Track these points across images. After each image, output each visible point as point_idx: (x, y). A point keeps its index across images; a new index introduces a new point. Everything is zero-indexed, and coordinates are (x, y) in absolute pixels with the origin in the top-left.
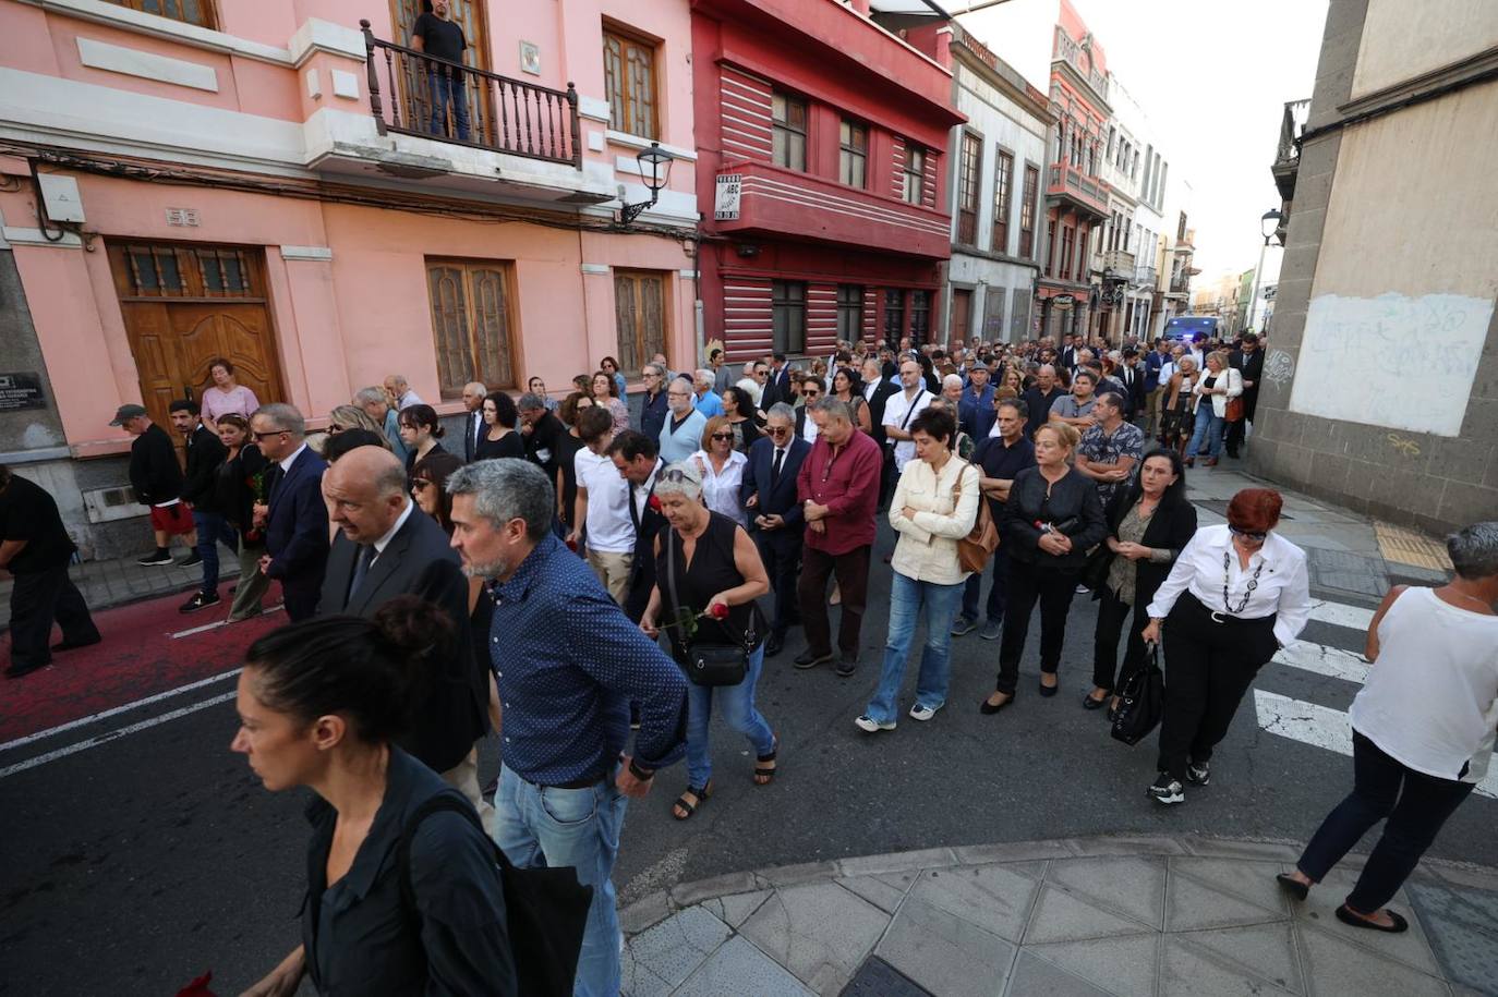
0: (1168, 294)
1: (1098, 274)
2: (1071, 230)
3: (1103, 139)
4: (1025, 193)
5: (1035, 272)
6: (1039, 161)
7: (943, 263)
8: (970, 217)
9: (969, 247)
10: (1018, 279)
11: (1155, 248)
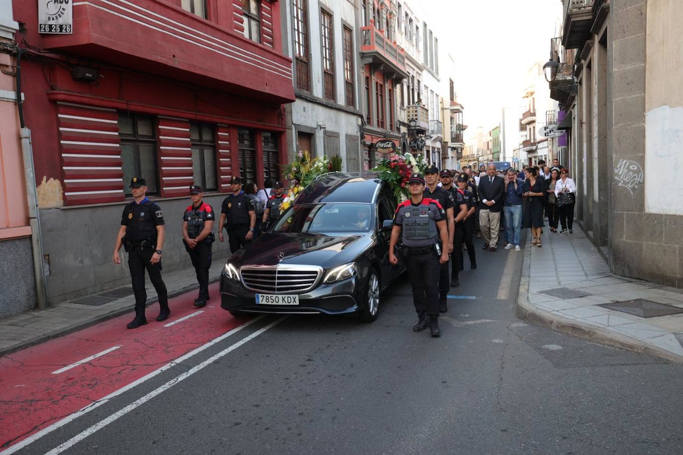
0: (450, 144)
1: (404, 124)
2: (381, 86)
3: (394, 12)
4: (345, 49)
5: (360, 119)
6: (351, 22)
7: (286, 106)
8: (304, 63)
9: (305, 93)
10: (347, 126)
11: (438, 106)
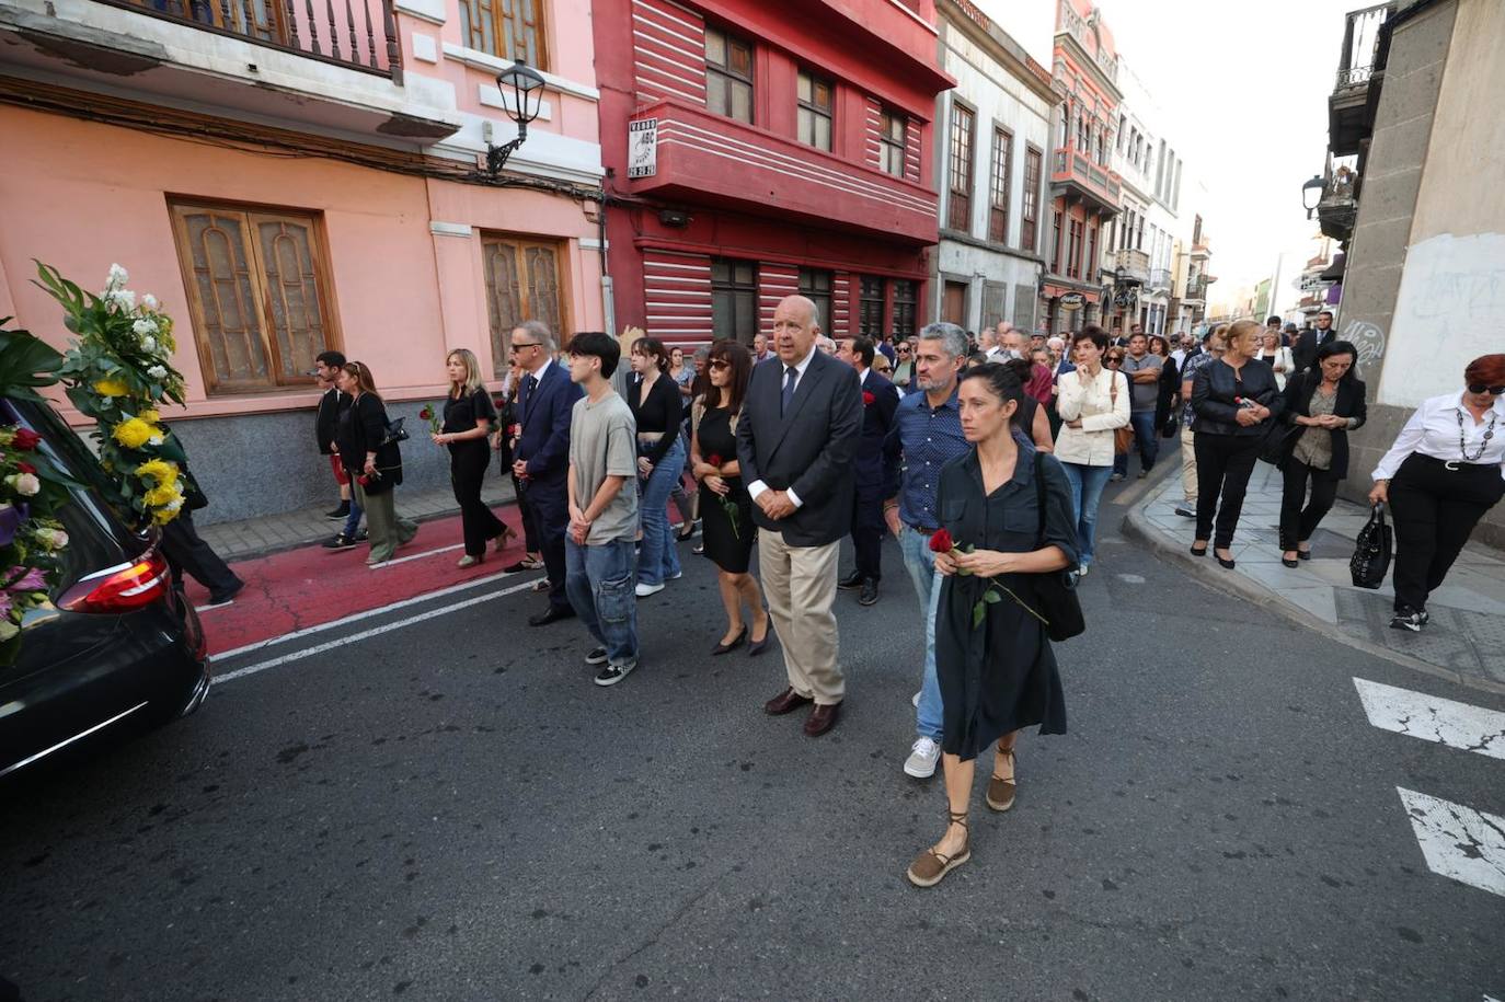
0: (1184, 301)
1: (1109, 274)
2: (1080, 224)
3: (1113, 128)
4: (1027, 179)
5: (1040, 267)
6: (1041, 143)
7: (931, 249)
8: (962, 200)
9: (961, 234)
10: (1021, 274)
11: (1170, 250)
